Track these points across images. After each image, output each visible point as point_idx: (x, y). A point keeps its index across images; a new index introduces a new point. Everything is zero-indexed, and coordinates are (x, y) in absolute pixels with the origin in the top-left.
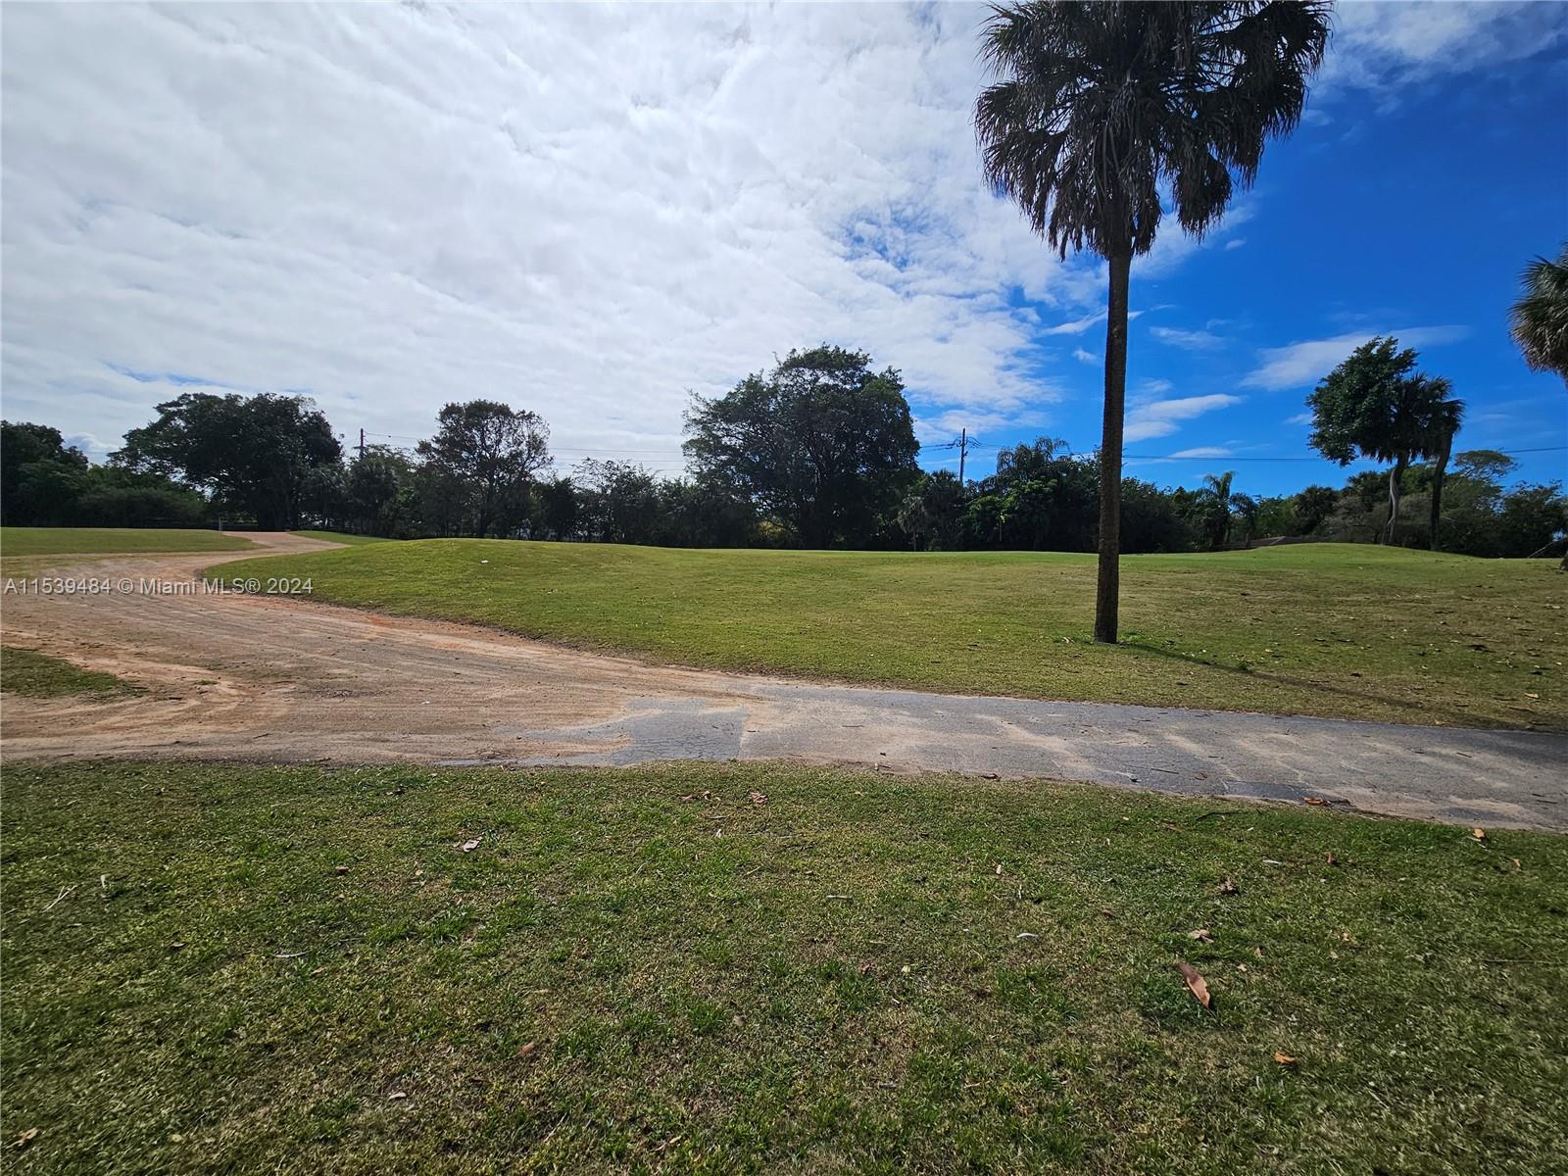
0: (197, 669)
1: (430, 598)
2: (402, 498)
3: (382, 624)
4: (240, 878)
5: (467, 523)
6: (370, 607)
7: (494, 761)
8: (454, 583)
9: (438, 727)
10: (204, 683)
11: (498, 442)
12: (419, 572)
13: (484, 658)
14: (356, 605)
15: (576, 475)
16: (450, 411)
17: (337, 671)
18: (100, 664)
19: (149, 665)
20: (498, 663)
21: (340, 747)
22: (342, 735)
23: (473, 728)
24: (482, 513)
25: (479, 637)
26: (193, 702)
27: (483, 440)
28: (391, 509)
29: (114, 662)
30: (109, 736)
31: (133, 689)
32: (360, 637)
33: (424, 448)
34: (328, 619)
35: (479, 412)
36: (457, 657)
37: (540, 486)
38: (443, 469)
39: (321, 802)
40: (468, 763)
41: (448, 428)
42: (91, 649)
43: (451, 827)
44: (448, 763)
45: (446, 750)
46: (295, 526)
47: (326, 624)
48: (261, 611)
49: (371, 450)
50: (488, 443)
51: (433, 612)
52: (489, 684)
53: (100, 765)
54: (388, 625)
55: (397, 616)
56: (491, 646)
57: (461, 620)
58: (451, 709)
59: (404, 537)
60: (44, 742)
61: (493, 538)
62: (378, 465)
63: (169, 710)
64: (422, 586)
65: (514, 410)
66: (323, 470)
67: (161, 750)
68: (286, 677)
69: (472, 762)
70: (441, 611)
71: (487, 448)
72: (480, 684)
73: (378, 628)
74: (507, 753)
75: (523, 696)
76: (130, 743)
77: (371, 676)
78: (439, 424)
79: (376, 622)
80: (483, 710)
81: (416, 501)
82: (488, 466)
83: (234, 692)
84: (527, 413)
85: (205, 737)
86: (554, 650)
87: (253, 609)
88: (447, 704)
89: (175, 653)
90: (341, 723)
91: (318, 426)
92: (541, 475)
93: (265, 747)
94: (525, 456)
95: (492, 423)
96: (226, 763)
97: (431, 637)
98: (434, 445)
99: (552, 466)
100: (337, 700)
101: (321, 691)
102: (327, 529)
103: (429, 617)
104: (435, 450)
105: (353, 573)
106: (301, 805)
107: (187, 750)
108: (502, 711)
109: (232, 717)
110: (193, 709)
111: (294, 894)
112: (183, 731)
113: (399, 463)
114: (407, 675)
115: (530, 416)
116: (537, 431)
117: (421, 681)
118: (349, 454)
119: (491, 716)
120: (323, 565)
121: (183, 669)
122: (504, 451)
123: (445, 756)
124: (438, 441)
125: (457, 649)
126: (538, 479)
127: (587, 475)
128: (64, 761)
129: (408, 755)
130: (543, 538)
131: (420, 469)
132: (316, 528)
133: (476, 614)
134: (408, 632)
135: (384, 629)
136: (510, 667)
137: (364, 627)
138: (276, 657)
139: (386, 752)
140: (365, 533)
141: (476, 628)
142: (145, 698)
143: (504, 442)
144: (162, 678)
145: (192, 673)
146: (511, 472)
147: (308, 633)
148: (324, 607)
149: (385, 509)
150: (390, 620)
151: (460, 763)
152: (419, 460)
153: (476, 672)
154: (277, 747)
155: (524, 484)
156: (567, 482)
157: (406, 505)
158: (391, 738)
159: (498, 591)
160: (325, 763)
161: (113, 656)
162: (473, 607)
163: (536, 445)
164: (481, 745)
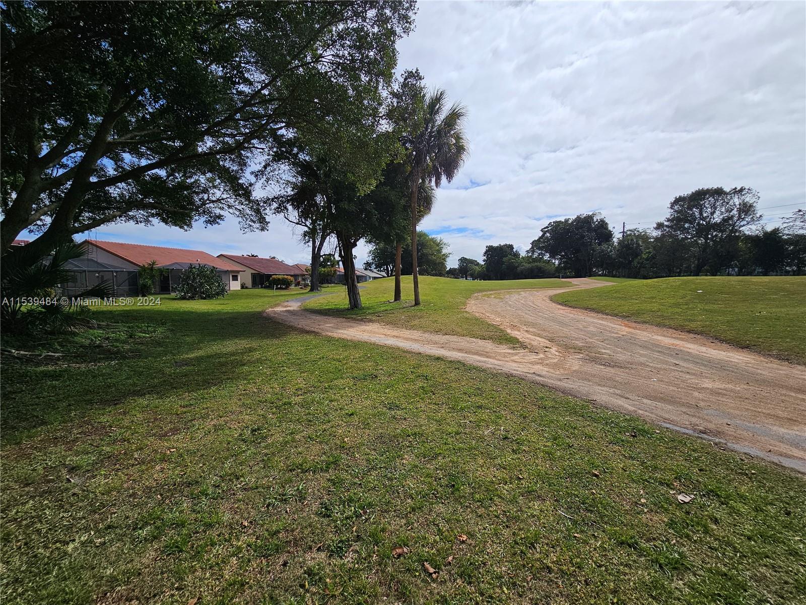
0: (545, 341)
1: (659, 313)
2: (644, 256)
3: (630, 327)
4: (549, 453)
5: (686, 268)
6: (624, 317)
7: (705, 436)
8: (677, 305)
9: (662, 398)
10: (547, 347)
11: (712, 213)
12: (653, 298)
13: (697, 357)
14: (616, 315)
15: (785, 225)
16: (678, 201)
17: (604, 351)
18: (515, 334)
19: (530, 336)
20: (709, 362)
21: (602, 395)
22: (603, 388)
23: (689, 406)
24: (699, 260)
25: (695, 341)
26: (542, 356)
27: (701, 214)
28: (638, 263)
29: (519, 333)
30: (515, 365)
31: (523, 346)
32: (617, 333)
33: (660, 226)
34: (601, 322)
35: (699, 197)
36: (678, 353)
37: (749, 238)
38: (671, 236)
39: (589, 425)
40: (684, 430)
41: (676, 211)
42: (513, 327)
43: (669, 476)
44: (668, 426)
45: (667, 416)
46: (590, 274)
47: (601, 324)
48: (572, 315)
49: (629, 233)
50: (705, 215)
51: (662, 322)
52: (701, 375)
53: (509, 376)
54: (633, 328)
55: (639, 323)
56: (704, 349)
57: (680, 328)
58: (671, 388)
59: (645, 278)
60: (496, 362)
61: (706, 275)
62: (632, 240)
63: (533, 357)
64: (655, 307)
65: (727, 189)
66: (604, 246)
67: (528, 375)
68: (579, 350)
69: (687, 431)
70: (667, 322)
71: (704, 219)
72: (694, 374)
73: (627, 329)
74: (718, 433)
75: (732, 391)
76: (519, 369)
77: (622, 357)
78: (670, 210)
79: (626, 326)
80: (696, 394)
81: (653, 257)
82: (704, 230)
83: (557, 354)
84: (739, 188)
85: (544, 373)
86: (762, 358)
87: (569, 315)
88: (669, 383)
89: (539, 332)
90: (603, 381)
91: (603, 224)
92: (750, 229)
93: (566, 385)
94: (735, 219)
95: (707, 203)
96: (552, 389)
97: (659, 338)
98: (666, 223)
99: (761, 222)
100: (602, 367)
101: (594, 360)
102: (605, 275)
103: (658, 325)
104: (667, 226)
105: (615, 298)
106: (580, 423)
107: (537, 378)
108: (713, 398)
109: (555, 366)
110: (541, 359)
111: (571, 476)
112: (537, 368)
113: (644, 237)
114: (642, 359)
115: (742, 190)
116: (747, 200)
117: (651, 365)
118: (617, 236)
119: (702, 400)
120: (601, 294)
121: (540, 339)
122: (717, 218)
123: (666, 420)
124: (668, 220)
125: (677, 348)
126: (747, 233)
127: (798, 223)
128: (500, 371)
129: (641, 412)
130: (750, 274)
131: (657, 239)
132: (600, 275)
133: (693, 325)
134: (645, 333)
135: (630, 330)
136: (721, 367)
137: (619, 328)
138: (576, 339)
139: (627, 406)
140: (624, 277)
141: (692, 335)
142: (526, 350)
143: (718, 213)
144: (533, 342)
145: (544, 342)
146: (722, 231)
147: (592, 329)
148: (600, 315)
149: (635, 263)
150: (634, 325)
151: (678, 429)
152: (656, 233)
153: (691, 366)
154: (572, 386)
155: (734, 238)
156: (776, 231)
157: (647, 259)
158: (630, 397)
159: (711, 311)
160: (593, 402)
161: (519, 331)
162: (690, 320)
163: (746, 209)
164: (694, 420)
